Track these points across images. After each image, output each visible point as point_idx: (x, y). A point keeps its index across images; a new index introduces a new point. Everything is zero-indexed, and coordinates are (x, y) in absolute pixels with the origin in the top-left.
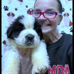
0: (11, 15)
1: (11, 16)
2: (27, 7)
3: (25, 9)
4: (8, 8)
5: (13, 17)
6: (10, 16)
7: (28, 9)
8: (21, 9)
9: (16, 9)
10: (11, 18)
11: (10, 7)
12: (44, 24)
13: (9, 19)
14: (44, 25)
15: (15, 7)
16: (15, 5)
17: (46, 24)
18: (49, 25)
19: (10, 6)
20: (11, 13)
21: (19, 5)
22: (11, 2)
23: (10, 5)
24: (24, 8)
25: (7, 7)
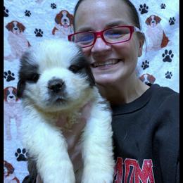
0: (16, 27)
1: (16, 29)
2: (54, 6)
3: (49, 13)
5: (22, 33)
6: (15, 31)
7: (57, 11)
8: (39, 12)
9: (28, 14)
10: (17, 34)
11: (13, 8)
13: (10, 39)
15: (24, 8)
16: (23, 4)
18: (118, 61)
19: (12, 5)
21: (34, 3)
24: (46, 11)
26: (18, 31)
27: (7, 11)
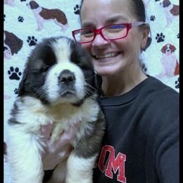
4: (36, 40)
12: (108, 53)
14: (107, 56)
25: (33, 38)
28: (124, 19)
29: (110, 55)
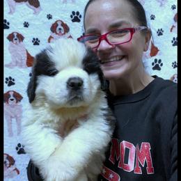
2: (50, 17)
3: (45, 23)
6: (15, 41)
7: (52, 21)
9: (26, 25)
11: (13, 21)
15: (23, 21)
16: (22, 17)
17: (116, 56)
19: (13, 18)
20: (15, 35)
21: (31, 15)
22: (14, 9)
23: (11, 16)
25: (5, 21)
26: (18, 41)
27: (8, 24)
28: (127, 24)
29: (115, 59)
